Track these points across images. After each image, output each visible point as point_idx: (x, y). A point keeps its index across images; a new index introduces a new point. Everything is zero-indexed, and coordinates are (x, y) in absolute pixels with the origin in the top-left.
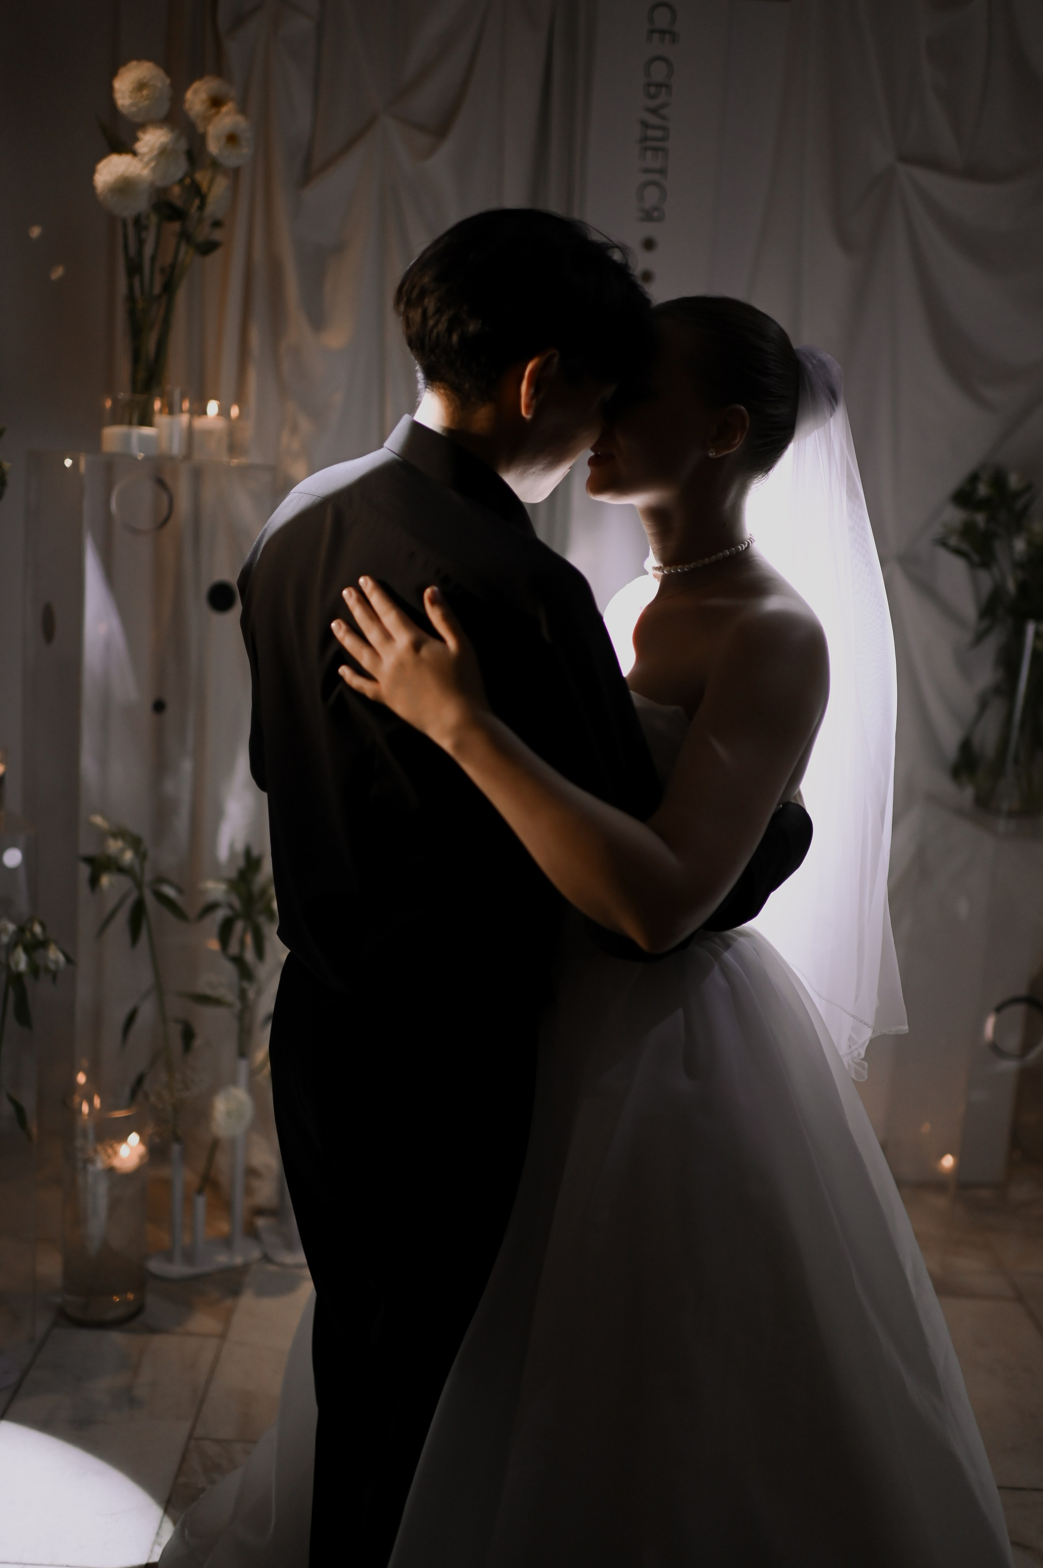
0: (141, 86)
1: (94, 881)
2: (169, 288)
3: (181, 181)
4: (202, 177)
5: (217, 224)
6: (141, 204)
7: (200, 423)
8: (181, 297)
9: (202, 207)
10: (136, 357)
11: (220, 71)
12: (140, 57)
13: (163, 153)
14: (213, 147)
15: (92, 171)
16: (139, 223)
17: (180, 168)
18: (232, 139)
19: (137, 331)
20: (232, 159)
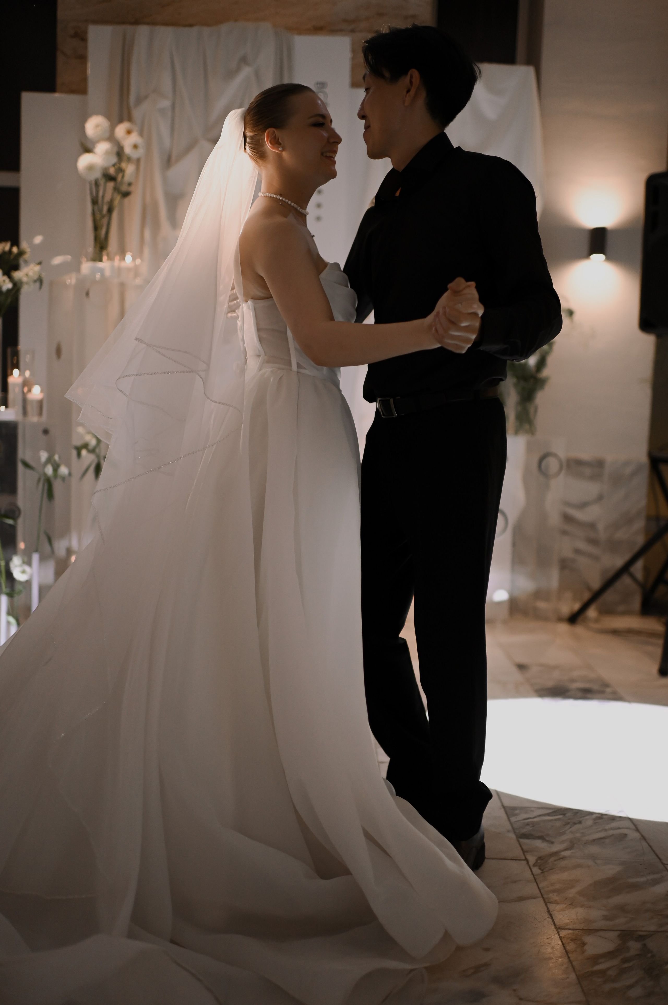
0: (97, 126)
1: (79, 455)
2: (110, 210)
3: (114, 165)
4: (123, 165)
5: (130, 184)
6: (98, 174)
7: (123, 264)
8: (115, 215)
9: (123, 177)
10: (96, 238)
11: (130, 119)
12: (97, 113)
13: (107, 153)
14: (128, 150)
15: (76, 161)
16: (97, 184)
17: (114, 160)
18: (135, 147)
19: (96, 228)
20: (135, 155)
